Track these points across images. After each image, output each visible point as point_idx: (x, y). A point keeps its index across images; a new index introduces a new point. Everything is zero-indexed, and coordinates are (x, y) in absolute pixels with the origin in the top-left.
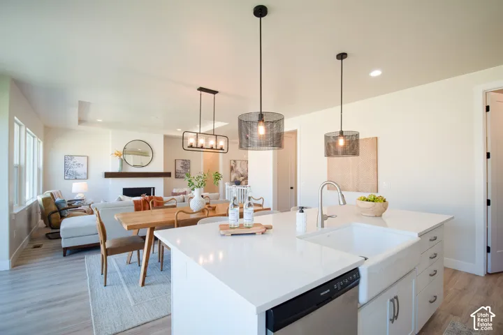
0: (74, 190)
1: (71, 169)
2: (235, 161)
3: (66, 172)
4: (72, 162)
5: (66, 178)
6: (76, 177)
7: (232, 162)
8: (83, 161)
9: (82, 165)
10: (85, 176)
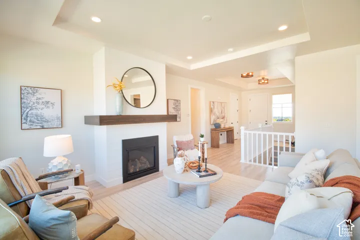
0: (47, 153)
1: (34, 111)
2: (213, 102)
3: (24, 117)
4: (34, 99)
5: (24, 126)
6: (43, 125)
7: (212, 103)
8: (54, 97)
9: (53, 104)
10: (57, 123)
